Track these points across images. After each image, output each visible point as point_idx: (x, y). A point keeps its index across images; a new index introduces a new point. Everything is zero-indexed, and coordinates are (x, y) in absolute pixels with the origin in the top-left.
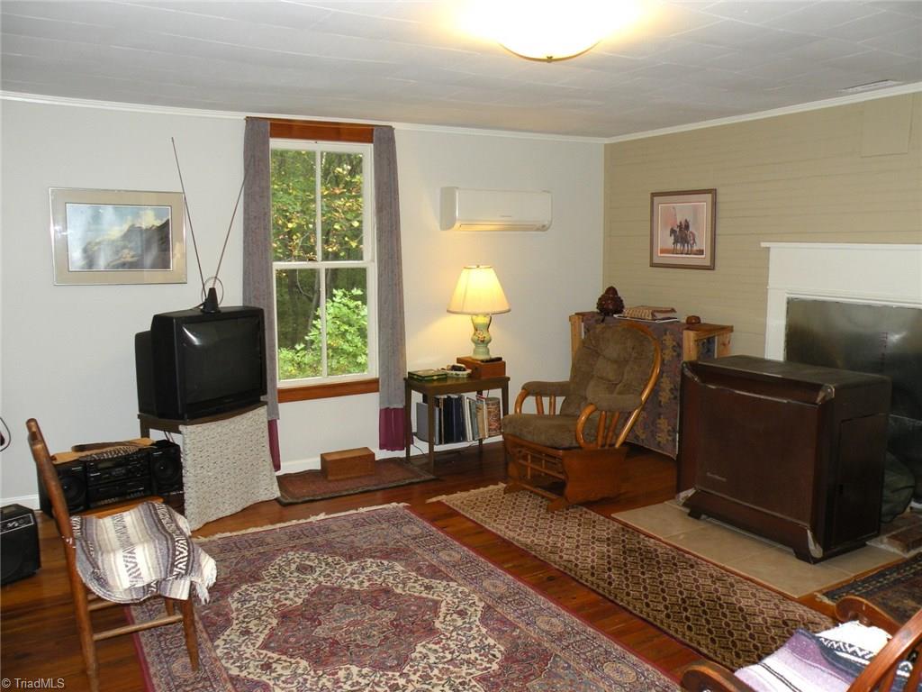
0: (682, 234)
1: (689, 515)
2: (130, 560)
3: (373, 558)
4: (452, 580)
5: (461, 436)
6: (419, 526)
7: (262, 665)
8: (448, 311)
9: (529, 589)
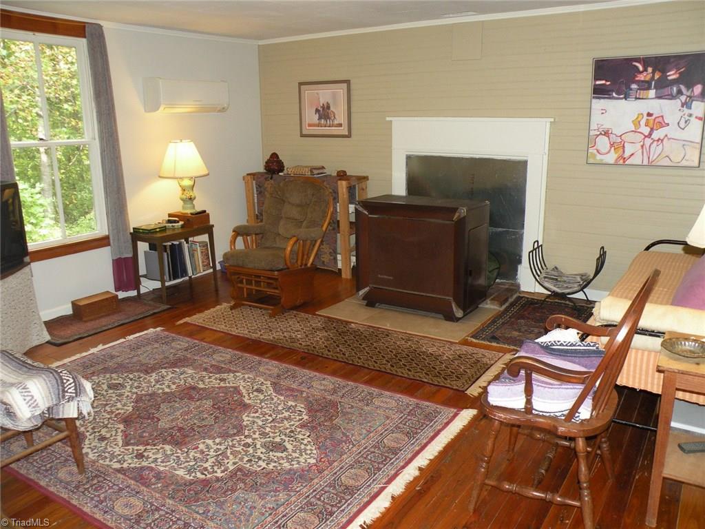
0: (324, 113)
1: (367, 305)
2: (26, 394)
3: (165, 368)
4: (235, 372)
5: (184, 272)
6: (182, 342)
7: (136, 456)
8: (160, 177)
9: (294, 367)
